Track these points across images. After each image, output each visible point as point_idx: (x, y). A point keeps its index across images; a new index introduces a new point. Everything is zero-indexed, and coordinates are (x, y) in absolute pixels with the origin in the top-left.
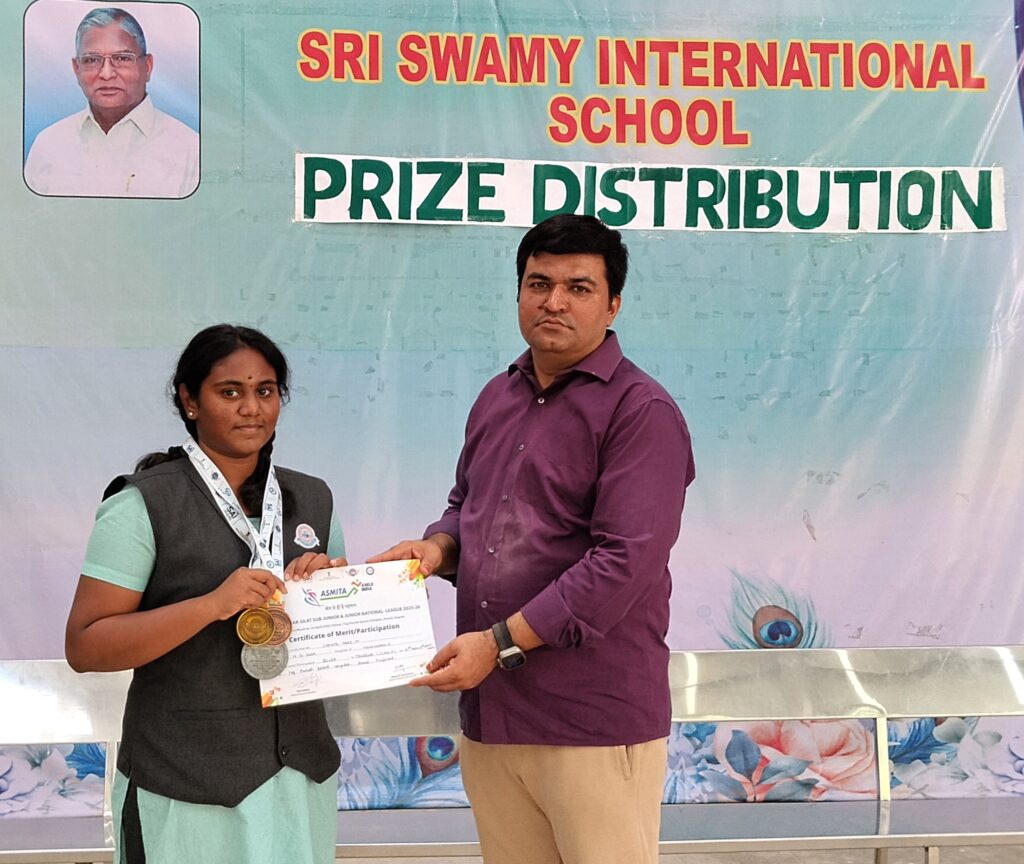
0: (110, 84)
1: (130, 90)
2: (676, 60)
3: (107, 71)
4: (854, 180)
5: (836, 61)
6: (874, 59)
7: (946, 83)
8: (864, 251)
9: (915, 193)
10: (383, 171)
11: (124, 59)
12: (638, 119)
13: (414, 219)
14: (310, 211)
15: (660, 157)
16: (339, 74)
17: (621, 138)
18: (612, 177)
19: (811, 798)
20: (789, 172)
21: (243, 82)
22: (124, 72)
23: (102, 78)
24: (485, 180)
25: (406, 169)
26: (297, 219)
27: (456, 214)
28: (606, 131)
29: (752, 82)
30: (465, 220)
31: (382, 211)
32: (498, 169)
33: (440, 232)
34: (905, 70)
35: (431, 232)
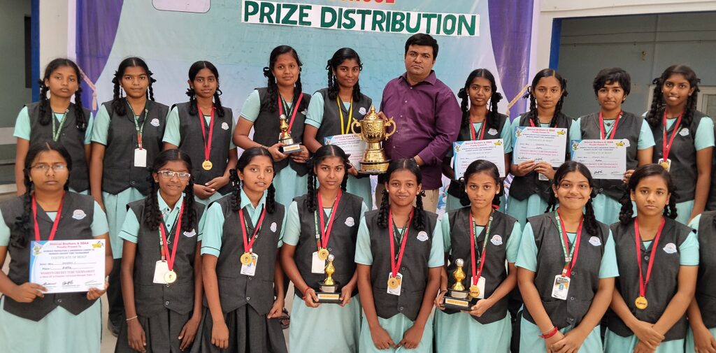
4: (429, 17)
9: (450, 22)
10: (271, 6)
13: (281, 23)
14: (246, 19)
15: (364, 6)
18: (348, 12)
20: (407, 13)
24: (305, 11)
25: (279, 6)
26: (243, 22)
27: (295, 22)
30: (298, 25)
31: (270, 20)
32: (310, 8)
33: (290, 28)
35: (286, 28)
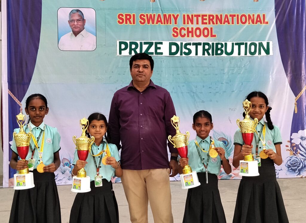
0: (77, 26)
1: (81, 27)
2: (200, 19)
3: (76, 23)
4: (239, 45)
5: (235, 18)
6: (244, 18)
7: (260, 23)
8: (241, 60)
9: (253, 47)
10: (136, 44)
11: (79, 20)
12: (192, 32)
14: (120, 53)
15: (196, 40)
16: (126, 23)
17: (188, 36)
18: (186, 45)
19: (231, 179)
20: (225, 43)
21: (105, 25)
22: (79, 23)
23: (75, 25)
24: (159, 46)
25: (141, 43)
26: (118, 55)
27: (152, 53)
28: (185, 35)
29: (217, 23)
30: (154, 55)
32: (161, 43)
34: (250, 20)
